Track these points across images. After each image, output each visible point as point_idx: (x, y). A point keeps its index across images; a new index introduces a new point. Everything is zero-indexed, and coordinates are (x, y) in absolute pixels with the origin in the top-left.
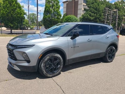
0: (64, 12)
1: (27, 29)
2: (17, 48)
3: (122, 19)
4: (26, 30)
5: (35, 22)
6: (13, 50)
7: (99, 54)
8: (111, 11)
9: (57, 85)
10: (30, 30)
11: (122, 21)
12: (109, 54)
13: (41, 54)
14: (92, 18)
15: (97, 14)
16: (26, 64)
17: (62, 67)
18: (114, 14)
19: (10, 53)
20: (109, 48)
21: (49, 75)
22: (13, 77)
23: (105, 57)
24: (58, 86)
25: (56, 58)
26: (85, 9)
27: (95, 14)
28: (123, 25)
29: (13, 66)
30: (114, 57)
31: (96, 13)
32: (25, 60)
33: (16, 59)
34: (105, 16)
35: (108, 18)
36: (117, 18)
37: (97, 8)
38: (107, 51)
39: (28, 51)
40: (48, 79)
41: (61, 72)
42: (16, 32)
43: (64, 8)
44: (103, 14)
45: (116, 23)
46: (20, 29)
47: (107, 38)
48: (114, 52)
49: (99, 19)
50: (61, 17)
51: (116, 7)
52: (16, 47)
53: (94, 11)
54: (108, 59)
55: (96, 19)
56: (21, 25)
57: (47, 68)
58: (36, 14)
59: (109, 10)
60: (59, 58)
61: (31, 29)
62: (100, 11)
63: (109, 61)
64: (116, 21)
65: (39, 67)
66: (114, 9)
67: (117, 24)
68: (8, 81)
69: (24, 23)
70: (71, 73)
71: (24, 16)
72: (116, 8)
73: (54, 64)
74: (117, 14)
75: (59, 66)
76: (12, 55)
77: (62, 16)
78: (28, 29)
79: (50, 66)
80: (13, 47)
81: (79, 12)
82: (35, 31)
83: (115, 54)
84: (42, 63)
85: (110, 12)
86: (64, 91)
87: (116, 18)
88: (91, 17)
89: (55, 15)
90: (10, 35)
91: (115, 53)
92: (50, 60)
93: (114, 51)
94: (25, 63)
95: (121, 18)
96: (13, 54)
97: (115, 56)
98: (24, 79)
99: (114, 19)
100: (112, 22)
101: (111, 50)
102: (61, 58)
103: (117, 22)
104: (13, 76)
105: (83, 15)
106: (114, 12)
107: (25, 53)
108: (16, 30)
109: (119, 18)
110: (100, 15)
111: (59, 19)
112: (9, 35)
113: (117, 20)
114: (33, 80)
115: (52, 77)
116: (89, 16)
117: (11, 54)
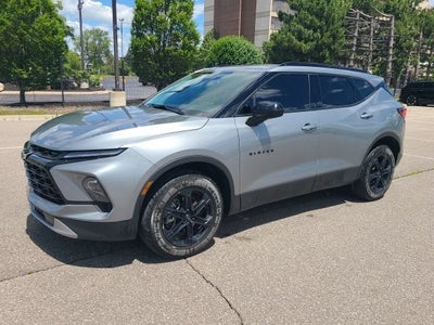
0: (206, 24)
1: (78, 88)
2: (64, 161)
3: (409, 48)
4: (74, 89)
5: (105, 62)
6: (49, 167)
7: (340, 174)
8: (369, 20)
9: (204, 282)
10: (88, 90)
11: (407, 56)
12: (372, 172)
13: (150, 180)
14: (306, 47)
15: (321, 33)
16: (97, 215)
17: (218, 220)
18: (380, 31)
19: (38, 177)
20: (372, 153)
21: (175, 251)
22: (51, 260)
23: (359, 183)
24: (209, 287)
25: (199, 193)
26: (281, 16)
27: (315, 31)
28: (410, 68)
29: (49, 223)
30: (389, 183)
31: (320, 27)
32: (94, 203)
33: (59, 199)
34: (352, 38)
35: (359, 45)
36: (391, 45)
37: (322, 9)
38: (365, 164)
39: (103, 170)
40: (172, 263)
41: (215, 239)
42: (38, 100)
43: (206, 9)
44: (342, 31)
45: (387, 63)
46: (52, 89)
47: (368, 118)
48: (389, 167)
49: (330, 49)
50: (197, 42)
51: (388, 7)
52: (60, 156)
53: (312, 21)
54: (368, 188)
55: (318, 48)
56: (55, 76)
57: (168, 227)
58: (107, 33)
59: (364, 17)
60: (210, 193)
61: (94, 86)
62: (333, 19)
63: (372, 195)
64: (387, 56)
65: (144, 222)
66: (379, 15)
67: (390, 64)
68: (34, 275)
69: (67, 66)
70: (248, 239)
71: (65, 39)
72: (387, 10)
73: (191, 213)
74: (390, 30)
75: (209, 218)
76: (45, 185)
77: (202, 38)
78: (79, 85)
79: (178, 221)
80: (49, 156)
81: (260, 24)
82: (107, 92)
83: (392, 172)
84: (152, 209)
85: (366, 23)
86: (231, 302)
87: (388, 44)
88: (302, 43)
89: (177, 38)
90: (18, 109)
91: (392, 168)
92: (179, 198)
93: (388, 163)
94: (94, 211)
95: (404, 45)
96: (50, 181)
97: (391, 179)
98: (89, 266)
99: (382, 50)
100: (374, 57)
101: (380, 159)
102: (216, 192)
103: (391, 59)
104: (51, 258)
105: (274, 37)
106: (383, 23)
107: (94, 178)
108: (39, 90)
109: (398, 46)
110: (334, 37)
111: (190, 48)
112: (14, 109)
113: (391, 52)
114: (122, 269)
115: (185, 257)
116: (295, 41)
117: (42, 181)
